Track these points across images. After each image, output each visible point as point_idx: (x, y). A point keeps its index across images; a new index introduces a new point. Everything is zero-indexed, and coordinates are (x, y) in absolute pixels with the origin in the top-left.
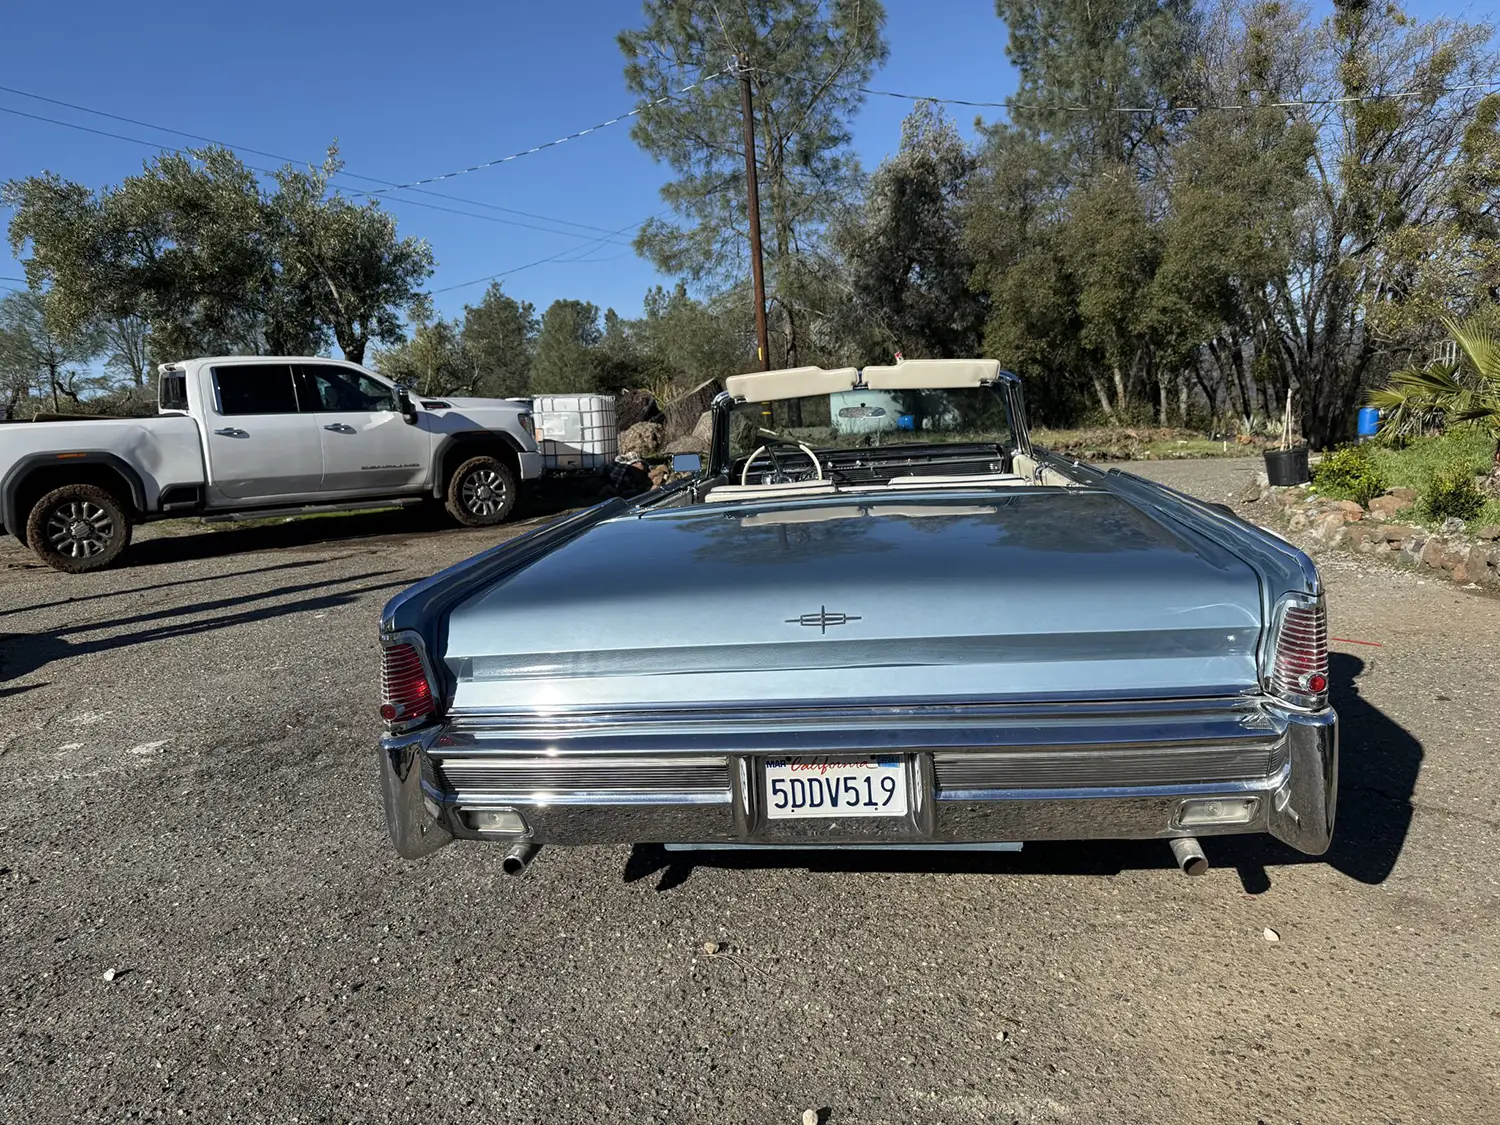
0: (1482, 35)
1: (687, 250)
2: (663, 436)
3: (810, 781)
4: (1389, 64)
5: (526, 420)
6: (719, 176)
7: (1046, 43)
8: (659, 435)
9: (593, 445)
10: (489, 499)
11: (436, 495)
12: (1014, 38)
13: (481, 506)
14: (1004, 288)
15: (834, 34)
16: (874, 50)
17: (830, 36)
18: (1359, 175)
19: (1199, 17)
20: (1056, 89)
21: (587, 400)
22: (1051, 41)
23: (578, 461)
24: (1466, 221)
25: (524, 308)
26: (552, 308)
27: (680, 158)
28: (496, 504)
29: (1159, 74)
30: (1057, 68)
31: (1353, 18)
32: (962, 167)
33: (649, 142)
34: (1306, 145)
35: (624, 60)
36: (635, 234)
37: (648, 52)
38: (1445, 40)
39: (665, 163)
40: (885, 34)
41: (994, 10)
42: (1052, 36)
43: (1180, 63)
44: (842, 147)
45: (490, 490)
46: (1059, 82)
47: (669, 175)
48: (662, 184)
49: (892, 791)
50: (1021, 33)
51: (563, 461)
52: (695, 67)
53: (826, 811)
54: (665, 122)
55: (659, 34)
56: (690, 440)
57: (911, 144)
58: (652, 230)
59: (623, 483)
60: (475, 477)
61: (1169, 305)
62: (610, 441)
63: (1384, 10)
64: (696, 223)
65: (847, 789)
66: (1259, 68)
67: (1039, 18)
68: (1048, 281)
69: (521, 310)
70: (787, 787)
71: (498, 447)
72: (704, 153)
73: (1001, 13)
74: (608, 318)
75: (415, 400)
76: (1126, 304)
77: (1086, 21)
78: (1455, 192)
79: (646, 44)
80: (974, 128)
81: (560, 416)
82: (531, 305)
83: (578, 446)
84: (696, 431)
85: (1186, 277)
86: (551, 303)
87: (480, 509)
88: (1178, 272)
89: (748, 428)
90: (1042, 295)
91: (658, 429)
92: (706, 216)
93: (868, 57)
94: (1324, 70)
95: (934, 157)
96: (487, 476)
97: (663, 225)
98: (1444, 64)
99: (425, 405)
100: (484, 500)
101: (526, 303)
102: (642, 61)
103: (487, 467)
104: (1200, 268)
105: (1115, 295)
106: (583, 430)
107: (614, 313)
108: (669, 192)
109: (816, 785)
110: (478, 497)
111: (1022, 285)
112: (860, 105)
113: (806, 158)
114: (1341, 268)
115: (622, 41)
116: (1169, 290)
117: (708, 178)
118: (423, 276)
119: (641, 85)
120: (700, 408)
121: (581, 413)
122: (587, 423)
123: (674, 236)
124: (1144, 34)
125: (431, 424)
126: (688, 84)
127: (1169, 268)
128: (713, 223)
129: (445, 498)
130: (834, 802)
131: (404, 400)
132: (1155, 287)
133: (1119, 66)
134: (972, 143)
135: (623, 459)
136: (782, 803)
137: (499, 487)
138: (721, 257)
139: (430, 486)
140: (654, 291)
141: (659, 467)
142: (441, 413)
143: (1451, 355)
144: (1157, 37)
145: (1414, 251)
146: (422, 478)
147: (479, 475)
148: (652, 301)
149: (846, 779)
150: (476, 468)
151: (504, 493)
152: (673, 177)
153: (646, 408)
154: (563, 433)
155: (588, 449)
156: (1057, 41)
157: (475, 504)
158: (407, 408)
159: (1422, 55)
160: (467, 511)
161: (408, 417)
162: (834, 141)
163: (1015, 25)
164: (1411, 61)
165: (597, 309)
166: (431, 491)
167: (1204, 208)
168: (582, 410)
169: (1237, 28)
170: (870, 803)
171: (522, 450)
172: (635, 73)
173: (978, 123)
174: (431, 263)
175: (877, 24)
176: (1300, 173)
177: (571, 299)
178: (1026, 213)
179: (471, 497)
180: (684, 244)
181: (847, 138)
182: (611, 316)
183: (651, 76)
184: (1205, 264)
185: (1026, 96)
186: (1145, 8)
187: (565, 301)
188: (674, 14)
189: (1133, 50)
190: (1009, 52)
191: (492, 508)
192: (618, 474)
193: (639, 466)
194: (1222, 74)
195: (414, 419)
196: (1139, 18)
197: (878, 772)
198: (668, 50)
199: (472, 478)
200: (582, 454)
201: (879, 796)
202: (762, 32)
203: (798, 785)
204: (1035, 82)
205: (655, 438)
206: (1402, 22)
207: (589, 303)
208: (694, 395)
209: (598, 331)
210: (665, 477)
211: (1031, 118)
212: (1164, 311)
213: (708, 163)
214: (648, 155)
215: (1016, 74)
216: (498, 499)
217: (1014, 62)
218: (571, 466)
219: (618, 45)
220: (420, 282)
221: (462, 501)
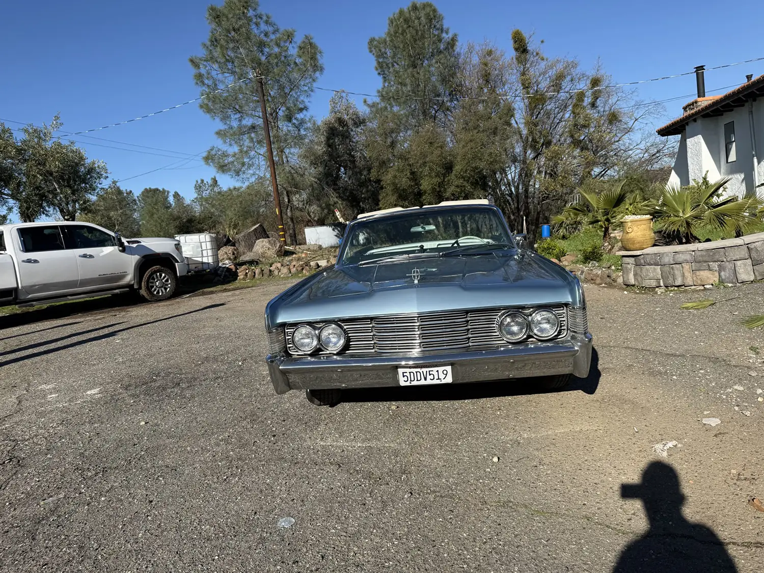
0: (575, 65)
1: (233, 162)
2: (238, 253)
4: (539, 77)
5: (178, 247)
6: (245, 127)
7: (393, 66)
8: (235, 252)
9: (208, 259)
10: (162, 287)
11: (136, 287)
12: (379, 63)
13: (159, 290)
14: (387, 178)
15: (298, 61)
16: (317, 68)
17: (297, 61)
18: (532, 123)
19: (459, 54)
20: (399, 86)
21: (204, 236)
22: (395, 64)
23: (200, 267)
24: (576, 143)
25: (127, 193)
27: (225, 118)
28: (166, 289)
29: (444, 81)
30: (400, 77)
31: (523, 56)
32: (359, 122)
33: (209, 110)
34: (510, 112)
35: (193, 71)
36: (205, 154)
37: (206, 67)
38: (560, 67)
39: (218, 120)
40: (322, 60)
41: (368, 50)
42: (396, 62)
43: (453, 75)
44: (304, 112)
45: (162, 282)
46: (401, 83)
47: (219, 125)
48: (216, 130)
50: (381, 60)
51: (192, 267)
52: (230, 75)
54: (217, 101)
55: (212, 59)
56: (252, 254)
57: (334, 111)
58: (213, 152)
59: (225, 276)
60: (155, 276)
61: (460, 184)
62: (215, 255)
63: (535, 54)
64: (236, 149)
66: (487, 78)
67: (388, 53)
68: (406, 175)
71: (165, 261)
72: (238, 116)
73: (371, 52)
74: (174, 196)
75: (124, 240)
76: (441, 185)
77: (410, 56)
78: (570, 131)
79: (205, 63)
80: (363, 104)
81: (190, 245)
83: (200, 259)
84: (255, 249)
85: (466, 172)
87: (158, 292)
88: (462, 169)
89: (281, 247)
90: (404, 182)
91: (235, 250)
92: (241, 146)
93: (315, 71)
94: (513, 78)
95: (346, 117)
96: (161, 275)
97: (219, 150)
98: (560, 77)
99: (129, 242)
100: (160, 287)
102: (203, 71)
103: (160, 271)
105: (435, 181)
106: (202, 251)
107: (178, 194)
108: (218, 133)
110: (157, 286)
111: (395, 177)
112: (312, 93)
113: (289, 118)
114: (528, 165)
115: (192, 61)
116: (459, 177)
117: (240, 127)
118: (102, 179)
119: (203, 84)
120: (255, 238)
121: (201, 243)
122: (204, 248)
123: (225, 155)
124: (437, 62)
125: (132, 252)
126: (227, 82)
127: (457, 168)
128: (245, 149)
129: (140, 288)
131: (120, 240)
132: (453, 176)
133: (427, 76)
134: (363, 110)
135: (224, 264)
137: (167, 281)
138: (250, 166)
139: (133, 282)
140: (200, 181)
141: (243, 267)
142: (136, 245)
143: (576, 201)
144: (443, 64)
146: (129, 278)
147: (157, 275)
150: (155, 272)
151: (170, 284)
152: (221, 126)
153: (225, 240)
154: (191, 253)
155: (205, 260)
156: (398, 64)
157: (155, 290)
158: (121, 244)
159: (552, 73)
160: (151, 293)
161: (121, 248)
162: (301, 110)
163: (378, 57)
164: (547, 76)
165: (168, 192)
166: (133, 285)
167: (471, 141)
168: (201, 241)
169: (475, 60)
171: (178, 262)
172: (199, 77)
173: (365, 101)
174: (106, 173)
175: (318, 56)
177: (153, 187)
178: (393, 145)
179: (153, 287)
180: (231, 159)
181: (306, 108)
182: (176, 195)
183: (208, 78)
184: (473, 165)
185: (385, 89)
186: (435, 51)
187: (150, 188)
188: (218, 49)
189: (432, 69)
190: (377, 69)
191: (164, 291)
192: (222, 271)
193: (233, 267)
194: (470, 79)
195: (124, 249)
196: (433, 55)
198: (216, 66)
199: (153, 277)
200: (202, 263)
202: (263, 58)
204: (389, 83)
205: (234, 254)
206: (543, 59)
207: (163, 189)
208: (251, 232)
209: (170, 203)
210: (247, 271)
211: (389, 99)
212: (457, 186)
213: (240, 121)
214: (208, 116)
215: (380, 79)
216: (167, 287)
217: (379, 74)
218: (197, 269)
219: (190, 64)
220: (101, 182)
221: (149, 288)
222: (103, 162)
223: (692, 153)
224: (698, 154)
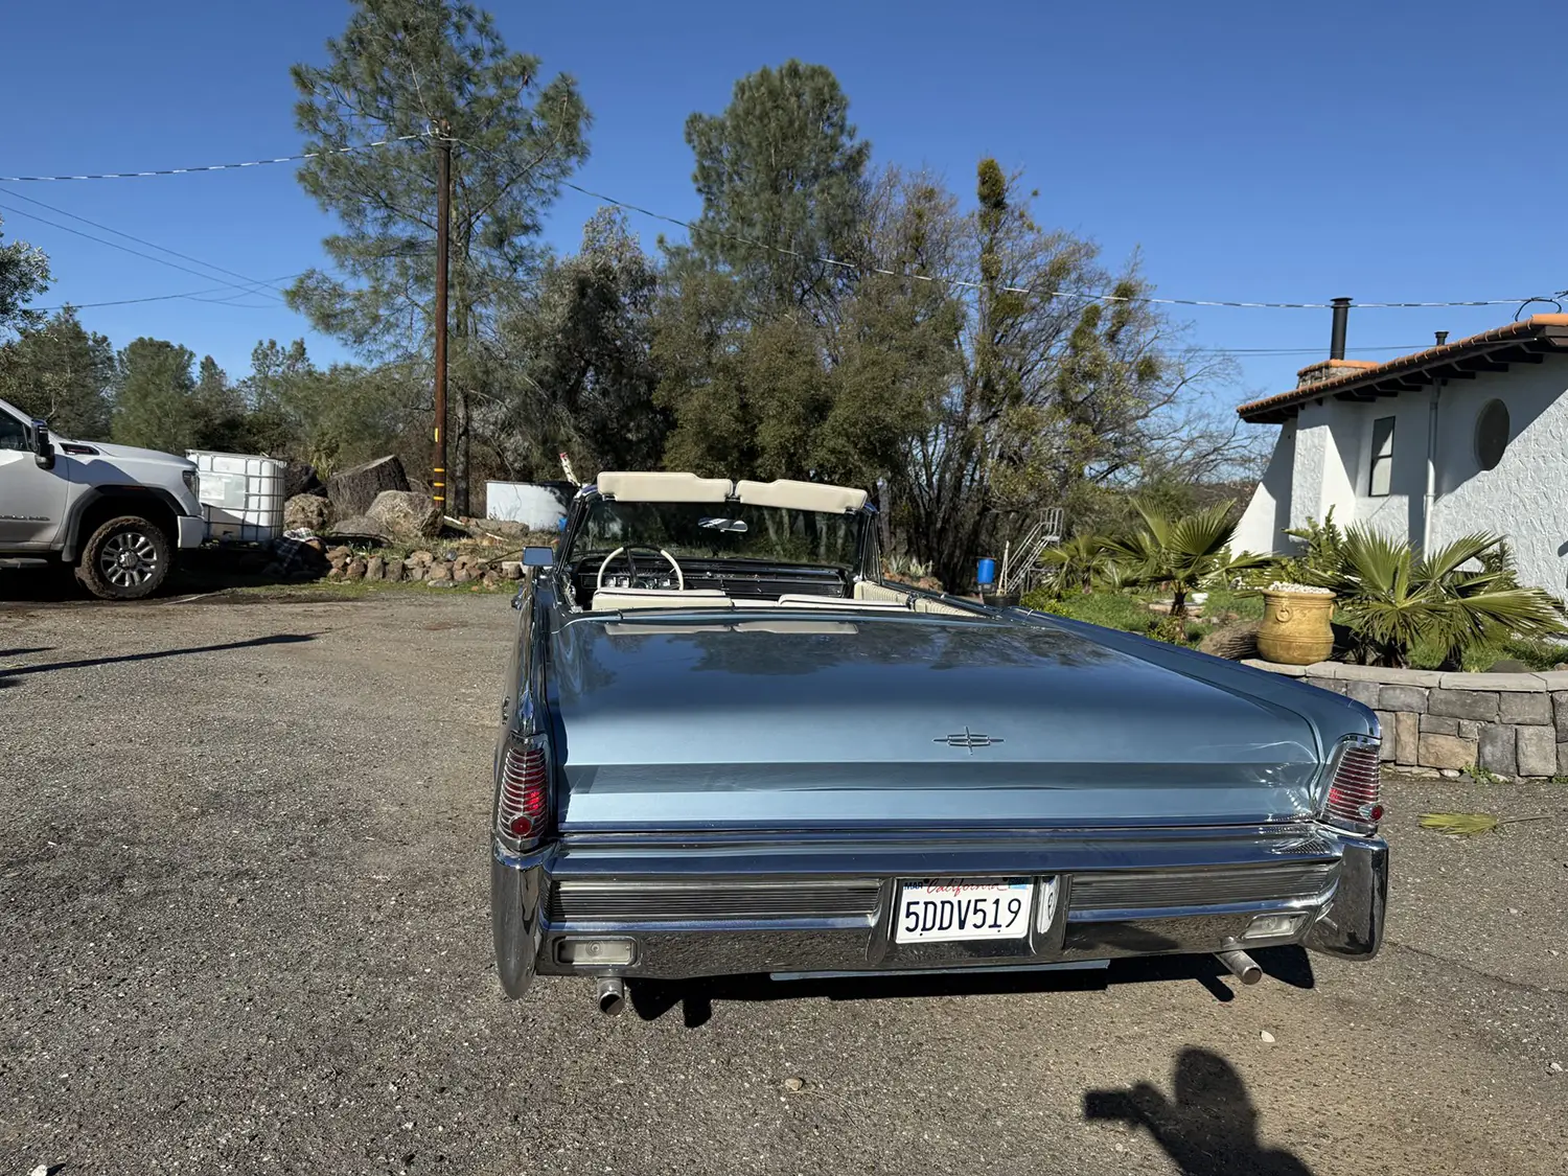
0: (1090, 254)
1: (353, 312)
2: (331, 514)
3: (943, 903)
4: (1018, 262)
5: (190, 478)
6: (394, 240)
7: (731, 180)
8: (325, 511)
9: (258, 515)
10: (133, 568)
11: (66, 557)
12: (702, 168)
13: (123, 575)
14: (688, 409)
15: (537, 124)
16: (574, 148)
17: (534, 123)
18: (990, 352)
19: (867, 185)
20: (739, 225)
21: (258, 463)
22: (736, 178)
23: (236, 532)
24: (1068, 406)
25: (95, 341)
26: (133, 346)
27: (353, 213)
28: (142, 574)
29: (830, 232)
30: (742, 205)
31: (994, 214)
32: (642, 280)
33: (317, 189)
34: (955, 322)
35: (298, 96)
36: (290, 285)
37: (328, 93)
38: (1058, 251)
39: (333, 214)
40: (588, 135)
41: (683, 137)
42: (738, 174)
43: (850, 224)
44: (532, 236)
45: (137, 560)
46: (743, 219)
47: (338, 228)
48: (327, 234)
49: (1016, 913)
50: (707, 163)
51: (218, 530)
52: (384, 122)
53: (954, 934)
54: (341, 171)
55: (344, 79)
56: (364, 521)
57: (592, 247)
58: (311, 283)
59: (293, 562)
60: (120, 540)
61: (839, 447)
62: (277, 512)
63: (1017, 214)
64: (364, 284)
65: (976, 912)
66: (917, 242)
67: (725, 153)
68: (730, 408)
69: (90, 343)
70: (919, 909)
71: (155, 508)
72: (382, 213)
73: (690, 141)
74: (204, 365)
75: (55, 441)
76: (800, 440)
77: (770, 167)
78: (1062, 381)
79: (328, 85)
80: (657, 245)
81: (220, 478)
82: (105, 339)
83: (239, 515)
84: (372, 511)
85: (854, 425)
86: (133, 339)
87: (122, 580)
88: (848, 418)
89: (435, 515)
90: (724, 421)
91: (326, 505)
92: (378, 280)
93: (568, 154)
94: (964, 255)
95: (615, 264)
96: (135, 540)
97: (325, 280)
98: (1059, 270)
99: (66, 447)
100: (127, 568)
101: (99, 335)
102: (319, 101)
103: (137, 530)
104: (869, 418)
105: (789, 431)
106: (247, 496)
107: (213, 363)
108: (331, 244)
109: (947, 906)
110: (120, 565)
111: (707, 408)
112: (554, 199)
113: (499, 240)
114: (971, 433)
115: (297, 74)
116: (839, 433)
117: (383, 239)
118: (31, 291)
119: (315, 126)
120: (376, 486)
121: (248, 477)
122: (253, 489)
123: (337, 293)
124: (822, 191)
125: (72, 472)
126: (372, 137)
127: (838, 413)
128: (385, 287)
129: (77, 562)
130: (962, 925)
131: (43, 439)
132: (826, 427)
133: (798, 215)
134: (655, 259)
135: (295, 535)
136: (912, 927)
137: (149, 555)
138: (389, 327)
139: (61, 545)
140: (266, 344)
141: (339, 548)
142: (85, 459)
143: (1054, 520)
144: (833, 197)
145: (1027, 427)
146: (50, 536)
147: (125, 538)
148: (263, 355)
149: (976, 901)
150: (123, 529)
151: (154, 563)
152: (340, 230)
153: (305, 479)
154: (222, 498)
155: (251, 519)
156: (741, 179)
157: (115, 572)
158: (45, 449)
159: (1043, 260)
160: (104, 580)
161: (43, 459)
162: (526, 229)
163: (703, 154)
164: (1033, 263)
165: (191, 355)
166: (60, 552)
167: (874, 363)
168: (249, 473)
169: (899, 202)
170: (996, 925)
171: (183, 514)
172: (308, 113)
173: (661, 241)
174: (45, 278)
175: (582, 124)
176: (950, 346)
177: (159, 338)
178: (712, 339)
179: (112, 563)
180: (348, 304)
181: (536, 229)
182: (209, 365)
183: (327, 119)
184: (873, 414)
185: (708, 224)
186: (822, 167)
187: (151, 339)
188: (363, 62)
189: (811, 204)
190: (696, 179)
191: (137, 578)
192: (289, 551)
193: (315, 544)
194: (882, 240)
195: (50, 463)
196: (816, 177)
197: (1007, 893)
198: (350, 97)
199: (116, 542)
200: (244, 524)
201: (1005, 917)
202: (461, 103)
203: (931, 907)
204: (718, 213)
205: (321, 514)
206: (1031, 228)
207: (181, 347)
208: (371, 471)
209: (190, 379)
210: (348, 560)
211: (712, 247)
212: (833, 451)
213: (385, 225)
214: (312, 202)
215: (699, 202)
216: (146, 569)
217: (699, 190)
218: (227, 537)
219: (292, 78)
220: (27, 297)
221: (100, 567)
222: (40, 252)
223: (1303, 464)
224: (1317, 467)
